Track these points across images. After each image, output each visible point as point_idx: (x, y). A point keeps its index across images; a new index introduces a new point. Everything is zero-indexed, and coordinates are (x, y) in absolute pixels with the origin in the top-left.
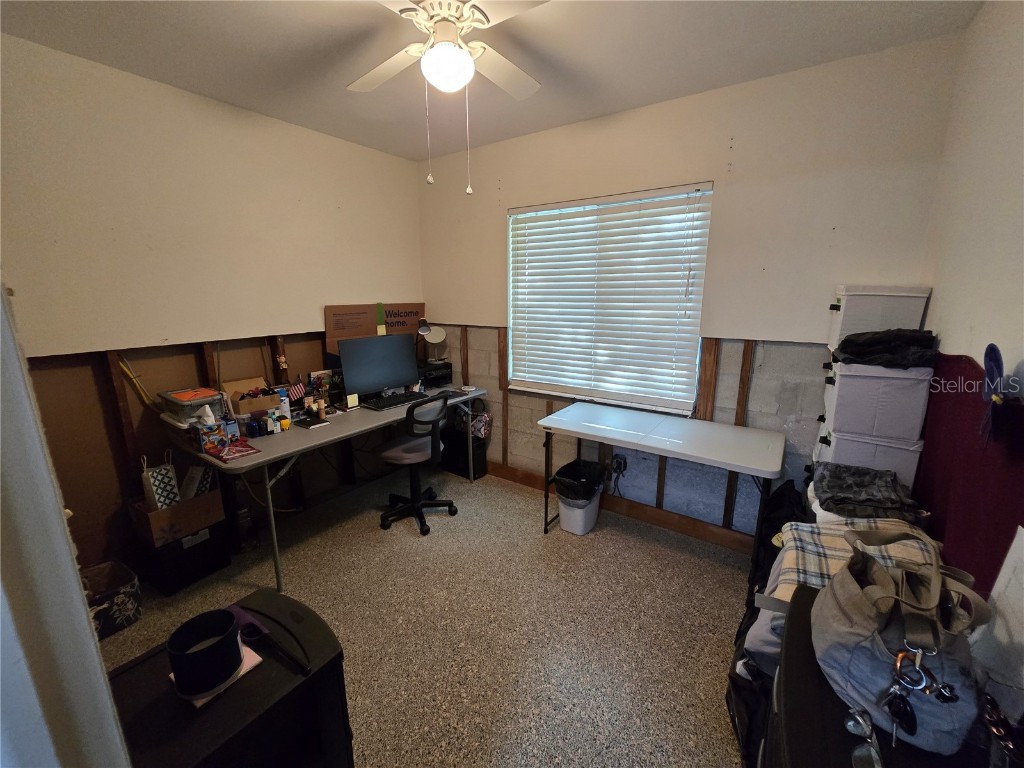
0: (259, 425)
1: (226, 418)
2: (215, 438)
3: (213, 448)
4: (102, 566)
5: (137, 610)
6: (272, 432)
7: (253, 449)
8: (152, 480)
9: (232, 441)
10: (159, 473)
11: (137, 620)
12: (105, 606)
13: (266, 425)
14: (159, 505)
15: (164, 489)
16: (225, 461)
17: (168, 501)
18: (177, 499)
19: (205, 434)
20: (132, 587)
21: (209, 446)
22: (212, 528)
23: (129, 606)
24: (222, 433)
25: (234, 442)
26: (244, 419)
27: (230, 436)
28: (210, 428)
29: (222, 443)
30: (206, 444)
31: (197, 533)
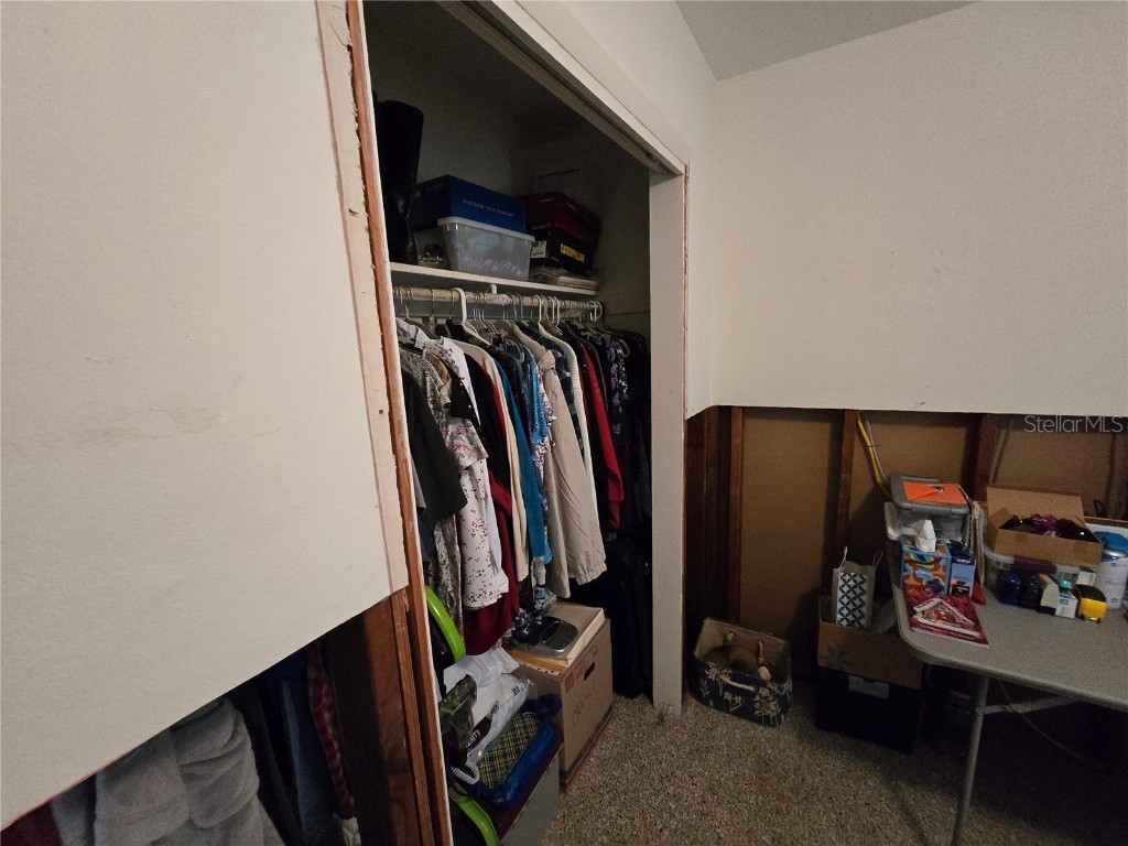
0: (1024, 587)
1: (957, 551)
2: (925, 574)
3: (917, 588)
4: (779, 640)
5: (778, 716)
6: (1050, 611)
7: (977, 628)
8: (841, 583)
9: (955, 590)
10: (853, 578)
11: (773, 726)
12: (751, 688)
13: (1041, 592)
14: (839, 617)
15: (851, 601)
16: (913, 624)
17: (850, 618)
18: (863, 622)
19: (910, 561)
20: (781, 689)
21: (911, 581)
22: (894, 689)
23: (772, 705)
24: (940, 572)
25: (956, 593)
26: (998, 563)
27: (954, 581)
28: (922, 557)
29: (936, 588)
30: (907, 577)
31: (872, 681)
